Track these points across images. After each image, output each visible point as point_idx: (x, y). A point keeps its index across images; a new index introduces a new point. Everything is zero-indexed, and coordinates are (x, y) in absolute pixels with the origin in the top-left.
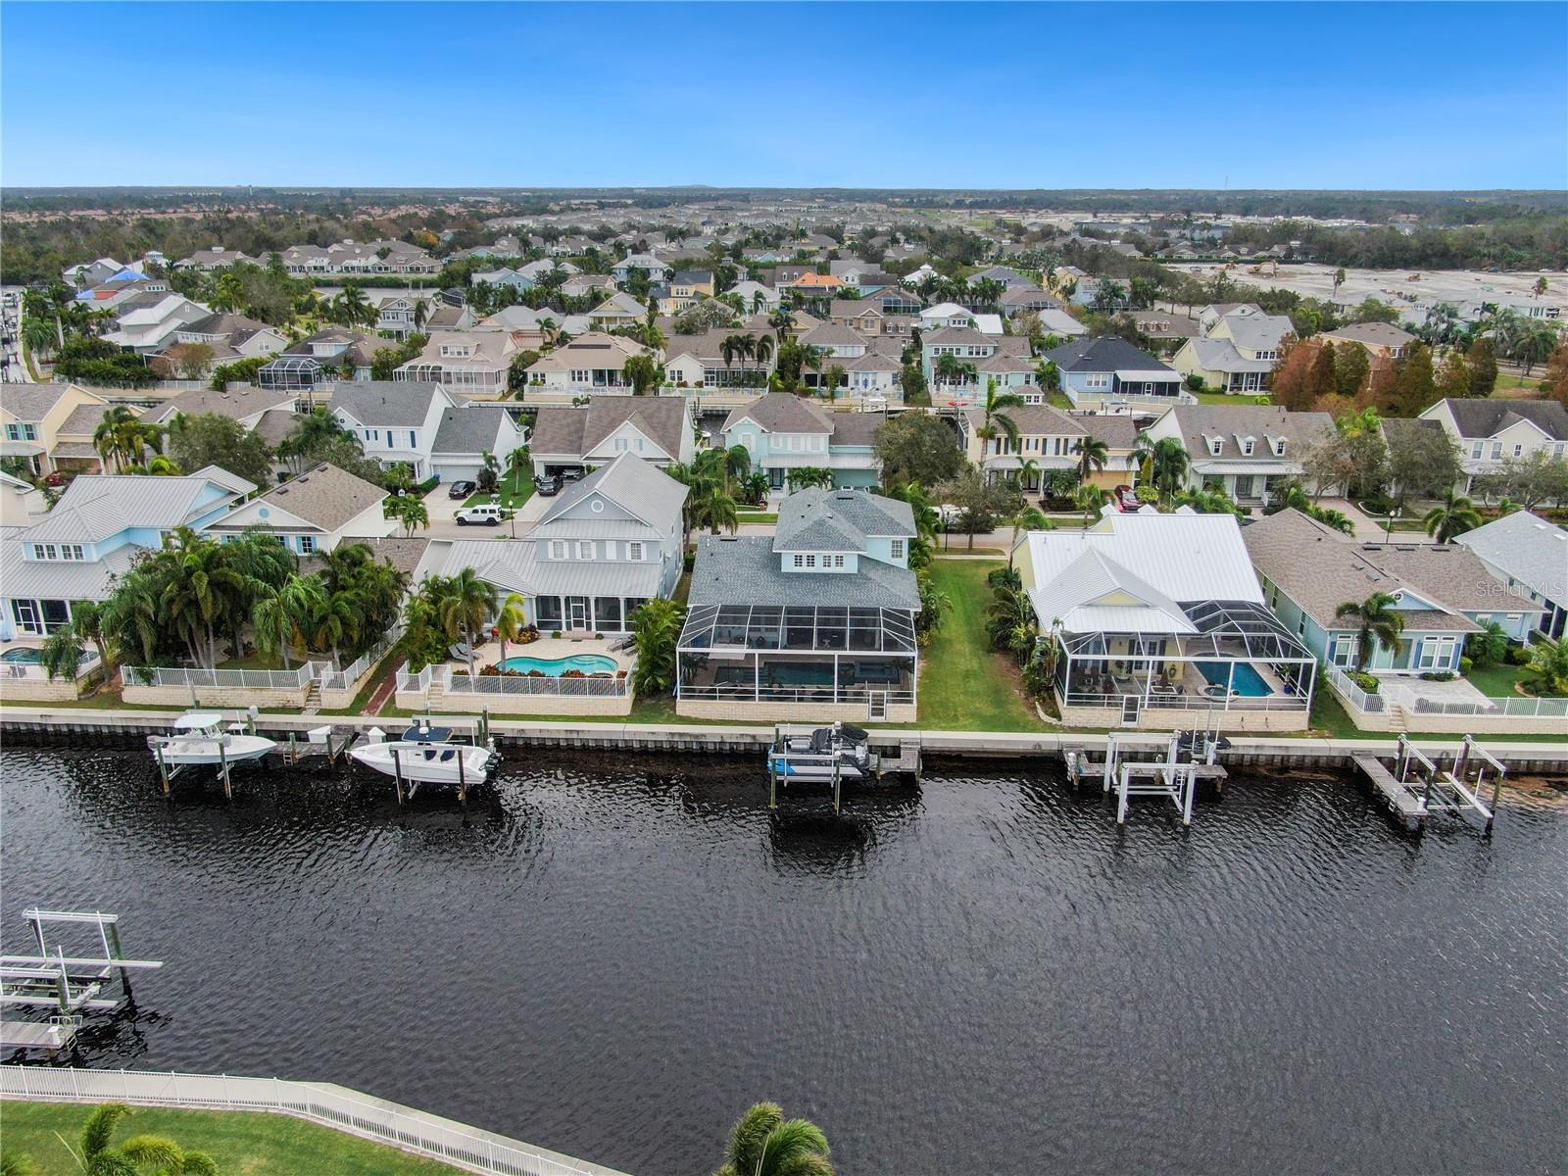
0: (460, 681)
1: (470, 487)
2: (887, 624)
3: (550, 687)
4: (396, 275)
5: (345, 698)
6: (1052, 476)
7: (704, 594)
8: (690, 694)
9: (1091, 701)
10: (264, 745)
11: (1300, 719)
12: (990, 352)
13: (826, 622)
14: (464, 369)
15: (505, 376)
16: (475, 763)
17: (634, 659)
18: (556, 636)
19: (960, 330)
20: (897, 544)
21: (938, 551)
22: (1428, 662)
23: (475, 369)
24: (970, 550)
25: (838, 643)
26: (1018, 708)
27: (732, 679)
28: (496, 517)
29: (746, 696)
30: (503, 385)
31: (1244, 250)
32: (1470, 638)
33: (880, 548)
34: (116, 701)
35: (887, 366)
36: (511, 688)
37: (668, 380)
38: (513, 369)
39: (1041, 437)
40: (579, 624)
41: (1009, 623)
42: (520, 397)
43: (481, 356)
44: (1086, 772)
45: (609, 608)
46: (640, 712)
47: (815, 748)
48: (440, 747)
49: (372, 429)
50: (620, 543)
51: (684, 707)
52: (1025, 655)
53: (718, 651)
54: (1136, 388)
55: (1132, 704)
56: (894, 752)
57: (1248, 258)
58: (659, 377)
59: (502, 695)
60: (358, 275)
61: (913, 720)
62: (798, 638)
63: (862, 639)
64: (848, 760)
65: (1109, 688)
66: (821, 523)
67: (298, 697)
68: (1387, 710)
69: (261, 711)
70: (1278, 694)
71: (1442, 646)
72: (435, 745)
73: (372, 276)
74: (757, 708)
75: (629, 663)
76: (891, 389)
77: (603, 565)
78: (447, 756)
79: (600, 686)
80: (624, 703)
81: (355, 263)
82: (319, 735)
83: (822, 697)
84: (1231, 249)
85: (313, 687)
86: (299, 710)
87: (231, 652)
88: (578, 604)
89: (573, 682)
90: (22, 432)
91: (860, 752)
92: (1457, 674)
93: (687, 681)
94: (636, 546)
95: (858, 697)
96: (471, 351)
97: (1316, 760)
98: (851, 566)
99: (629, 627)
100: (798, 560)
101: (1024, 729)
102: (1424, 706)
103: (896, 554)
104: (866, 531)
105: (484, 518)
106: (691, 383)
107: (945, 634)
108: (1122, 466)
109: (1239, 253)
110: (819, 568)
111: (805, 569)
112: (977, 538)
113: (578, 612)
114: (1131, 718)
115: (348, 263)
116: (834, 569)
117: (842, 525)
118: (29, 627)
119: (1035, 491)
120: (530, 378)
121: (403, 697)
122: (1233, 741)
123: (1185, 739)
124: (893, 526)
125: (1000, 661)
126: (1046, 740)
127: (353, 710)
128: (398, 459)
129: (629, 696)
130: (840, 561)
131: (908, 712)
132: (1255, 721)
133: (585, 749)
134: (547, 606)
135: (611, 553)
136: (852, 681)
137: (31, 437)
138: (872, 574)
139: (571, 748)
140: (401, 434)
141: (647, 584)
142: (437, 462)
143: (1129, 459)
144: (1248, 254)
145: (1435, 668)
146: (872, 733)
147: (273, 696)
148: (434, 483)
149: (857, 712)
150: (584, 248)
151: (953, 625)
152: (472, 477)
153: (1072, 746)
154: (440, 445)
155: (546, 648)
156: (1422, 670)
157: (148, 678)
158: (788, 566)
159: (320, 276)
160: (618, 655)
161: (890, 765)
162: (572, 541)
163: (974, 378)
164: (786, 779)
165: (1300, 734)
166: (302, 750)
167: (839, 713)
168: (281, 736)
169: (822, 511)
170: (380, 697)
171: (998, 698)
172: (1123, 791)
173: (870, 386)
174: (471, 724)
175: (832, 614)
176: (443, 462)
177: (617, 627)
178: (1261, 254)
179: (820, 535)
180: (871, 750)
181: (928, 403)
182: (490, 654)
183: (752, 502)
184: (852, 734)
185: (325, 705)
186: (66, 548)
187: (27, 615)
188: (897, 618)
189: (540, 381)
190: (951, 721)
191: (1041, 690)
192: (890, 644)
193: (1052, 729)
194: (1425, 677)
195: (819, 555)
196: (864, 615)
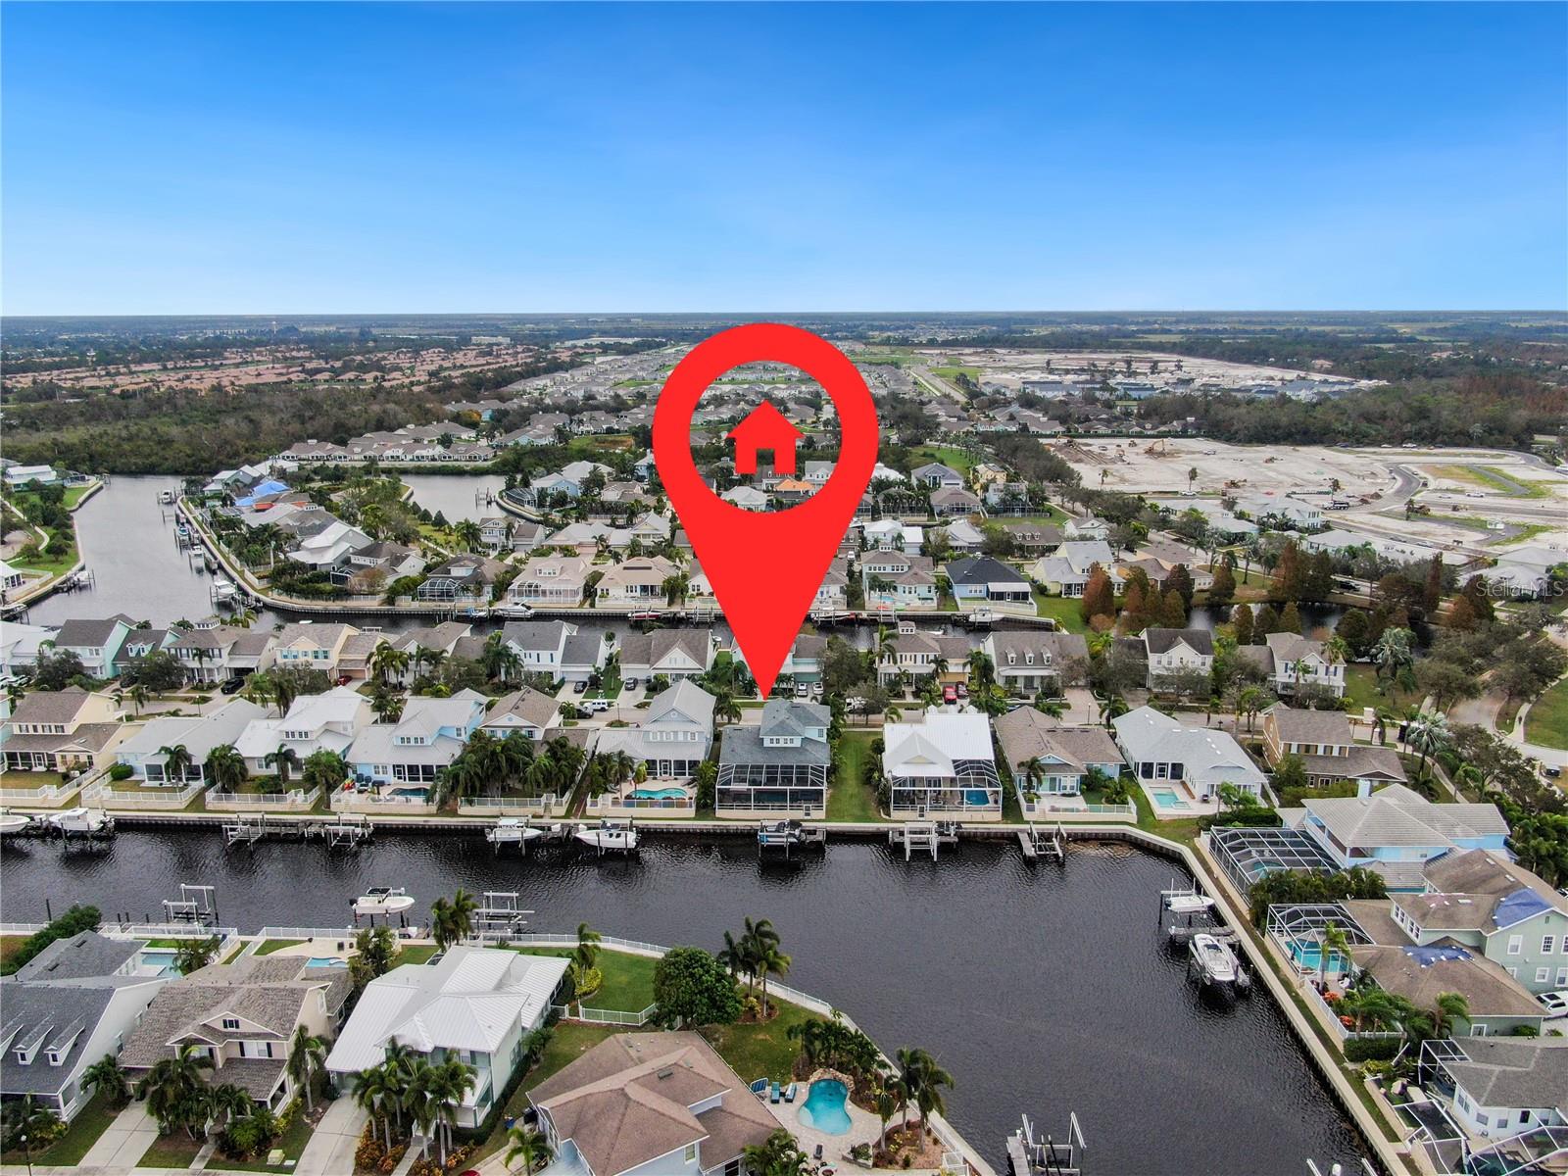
0: (615, 802)
1: (585, 684)
2: (812, 774)
3: (659, 805)
4: (459, 463)
5: (562, 811)
6: (920, 677)
7: (729, 759)
8: (722, 807)
9: (904, 809)
10: (537, 832)
11: (998, 816)
12: (906, 569)
13: (785, 773)
14: (556, 587)
15: (581, 590)
16: (631, 839)
17: (695, 789)
18: (655, 779)
19: (886, 553)
20: (821, 731)
21: (845, 726)
22: (1065, 788)
23: (562, 587)
24: (867, 725)
25: (789, 782)
26: (872, 812)
27: (741, 799)
28: (605, 706)
29: (748, 808)
30: (580, 597)
31: (1148, 426)
32: (1082, 777)
33: (812, 733)
34: (455, 814)
35: (835, 581)
36: (639, 805)
37: (690, 592)
38: (586, 585)
39: (913, 654)
40: (665, 773)
41: (872, 770)
42: (592, 605)
43: (564, 576)
44: (896, 840)
45: (680, 764)
46: (699, 816)
47: (777, 831)
48: (614, 832)
49: (528, 652)
50: (685, 733)
51: (719, 813)
52: (876, 787)
53: (734, 787)
54: (1000, 596)
55: (922, 810)
56: (814, 832)
57: (1152, 432)
58: (684, 590)
59: (636, 808)
60: (428, 464)
61: (824, 818)
62: (771, 780)
63: (802, 781)
64: (791, 835)
65: (913, 802)
66: (782, 722)
67: (540, 811)
68: (1037, 811)
69: (533, 817)
70: (991, 804)
71: (1070, 781)
72: (612, 831)
73: (439, 464)
74: (752, 813)
75: (692, 792)
76: (839, 596)
77: (676, 743)
78: (618, 836)
79: (681, 804)
80: (691, 812)
81: (424, 453)
82: (556, 828)
83: (782, 808)
84: (1138, 425)
85: (547, 806)
86: (541, 817)
87: (503, 789)
88: (666, 764)
89: (668, 803)
90: (321, 655)
91: (797, 832)
92: (1079, 793)
93: (720, 801)
94: (693, 734)
95: (799, 808)
96: (558, 573)
97: (1003, 834)
98: (797, 743)
99: (690, 774)
100: (772, 741)
101: (874, 822)
102: (1053, 809)
103: (821, 736)
104: (805, 724)
105: (599, 707)
106: (706, 593)
107: (844, 775)
108: (960, 669)
109: (1144, 428)
110: (782, 744)
111: (775, 745)
112: (871, 717)
113: (665, 767)
114: (922, 816)
115: (418, 452)
116: (789, 745)
117: (793, 723)
118: (399, 778)
119: (910, 684)
120: (599, 592)
121: (590, 810)
122: (963, 825)
123: (940, 824)
124: (818, 722)
125: (869, 789)
126: (882, 826)
127: (566, 817)
128: (543, 669)
129: (694, 808)
130: (792, 741)
131: (821, 814)
132: (977, 817)
133: (675, 832)
134: (651, 763)
135: (681, 737)
136: (796, 800)
137: (326, 657)
138: (808, 748)
139: (668, 832)
140: (545, 655)
141: (700, 754)
142: (564, 669)
143: (965, 665)
144: (1152, 429)
145: (1068, 791)
146: (804, 824)
147: (530, 810)
148: (562, 682)
149: (798, 815)
150: (605, 427)
151: (849, 771)
152: (585, 679)
153: (892, 829)
154: (566, 659)
155: (650, 785)
156: (1062, 792)
157: (471, 803)
158: (767, 743)
159: (397, 464)
160: (686, 788)
161: (811, 838)
162: (661, 732)
163: (895, 589)
164: (765, 844)
165: (998, 823)
166: (550, 835)
167: (789, 815)
168: (542, 828)
169: (783, 716)
170: (578, 810)
171: (864, 807)
172: (908, 848)
173: (825, 596)
174: (628, 822)
175: (787, 769)
176: (568, 669)
177: (684, 774)
178: (1163, 429)
179: (782, 729)
180: (802, 831)
181: (863, 608)
182: (627, 788)
183: (748, 694)
184: (795, 824)
185: (553, 814)
186: (416, 739)
187: (399, 772)
188: (818, 770)
189: (605, 594)
190: (841, 819)
191: (884, 804)
192: (813, 783)
193: (887, 821)
194: (1064, 795)
195: (782, 738)
196: (802, 769)
